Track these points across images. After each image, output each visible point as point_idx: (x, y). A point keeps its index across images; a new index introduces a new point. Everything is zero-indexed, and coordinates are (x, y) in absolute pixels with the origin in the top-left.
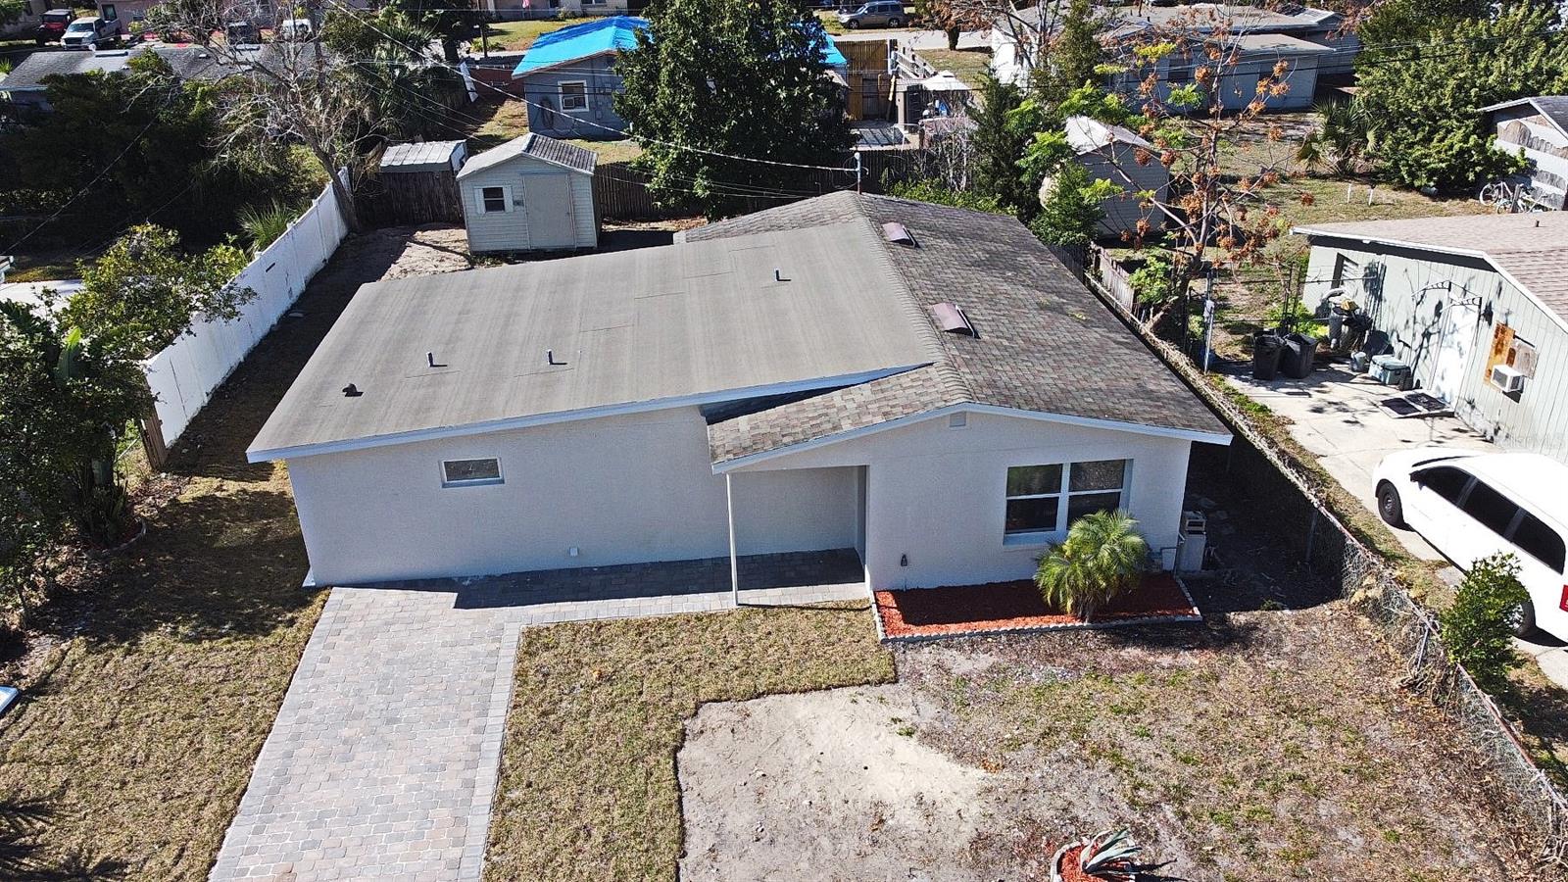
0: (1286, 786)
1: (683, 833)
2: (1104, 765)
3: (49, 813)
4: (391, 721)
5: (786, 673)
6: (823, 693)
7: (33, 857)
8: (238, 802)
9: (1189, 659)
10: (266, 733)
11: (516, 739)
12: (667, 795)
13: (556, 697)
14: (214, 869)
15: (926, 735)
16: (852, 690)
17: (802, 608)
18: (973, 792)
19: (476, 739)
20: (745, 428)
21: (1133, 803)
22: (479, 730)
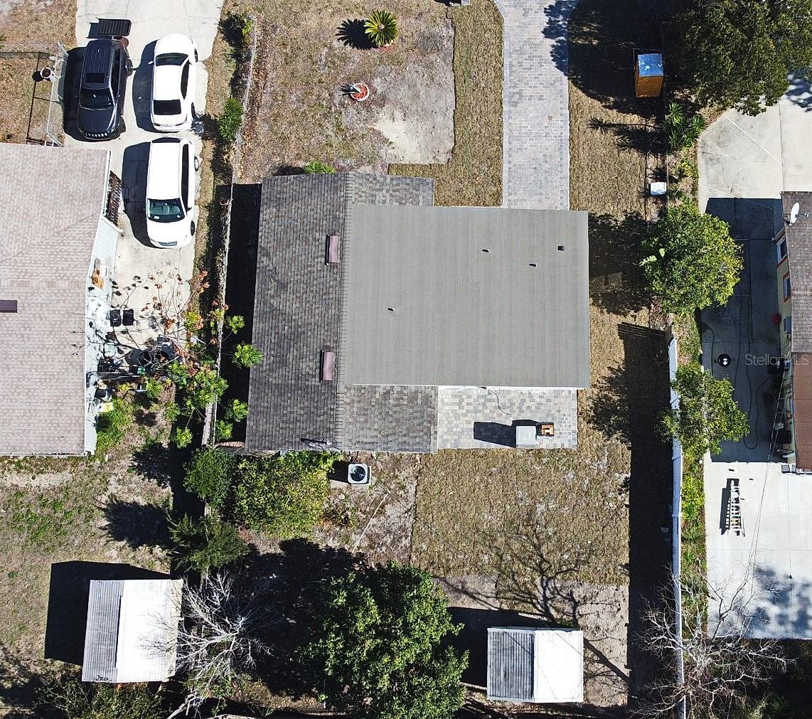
6: (413, 163)
10: (570, 169)
16: (403, 163)
20: (421, 198)
21: (341, 113)
22: (509, 163)
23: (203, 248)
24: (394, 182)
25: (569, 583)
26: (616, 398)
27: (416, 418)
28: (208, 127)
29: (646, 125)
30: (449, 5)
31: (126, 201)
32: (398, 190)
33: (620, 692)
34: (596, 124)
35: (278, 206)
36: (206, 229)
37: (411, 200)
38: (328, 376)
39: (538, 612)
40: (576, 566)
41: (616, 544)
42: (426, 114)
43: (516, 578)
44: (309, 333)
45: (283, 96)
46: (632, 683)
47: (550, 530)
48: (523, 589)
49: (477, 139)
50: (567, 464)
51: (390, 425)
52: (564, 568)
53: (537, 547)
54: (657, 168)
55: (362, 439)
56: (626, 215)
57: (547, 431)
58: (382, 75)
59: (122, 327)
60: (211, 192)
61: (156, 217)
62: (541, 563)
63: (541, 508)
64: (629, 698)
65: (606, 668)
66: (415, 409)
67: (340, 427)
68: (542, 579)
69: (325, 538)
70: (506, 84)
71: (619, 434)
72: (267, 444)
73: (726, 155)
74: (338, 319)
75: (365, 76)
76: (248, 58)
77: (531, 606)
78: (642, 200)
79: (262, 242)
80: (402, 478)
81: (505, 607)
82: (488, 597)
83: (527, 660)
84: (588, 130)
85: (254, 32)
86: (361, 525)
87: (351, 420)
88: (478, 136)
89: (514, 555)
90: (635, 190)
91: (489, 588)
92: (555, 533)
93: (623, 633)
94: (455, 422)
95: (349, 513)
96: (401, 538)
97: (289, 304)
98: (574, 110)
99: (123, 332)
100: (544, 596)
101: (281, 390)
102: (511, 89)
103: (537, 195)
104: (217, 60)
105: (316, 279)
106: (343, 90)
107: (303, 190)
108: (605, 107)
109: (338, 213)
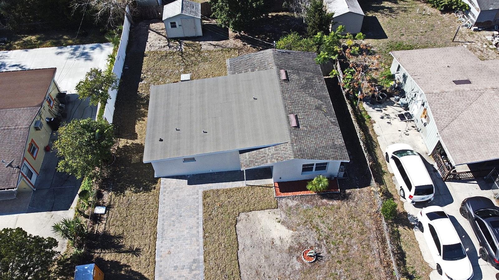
0: (347, 236)
1: (238, 245)
2: (315, 230)
3: (123, 238)
4: (181, 216)
5: (256, 205)
6: (263, 211)
7: (123, 248)
8: (156, 236)
9: (336, 203)
10: (157, 218)
11: (205, 221)
12: (235, 236)
13: (212, 211)
14: (156, 251)
15: (282, 222)
16: (269, 210)
17: (259, 186)
18: (290, 236)
19: (198, 221)
20: (248, 157)
21: (318, 239)
22: (198, 219)
25: (170, 50)
29: (100, 253)
33: (153, 26)
34: (136, 252)
35: (334, 145)
38: (283, 72)
40: (167, 55)
41: (149, 62)
42: (258, 245)
43: (193, 50)
44: (297, 88)
45: (363, 248)
46: (149, 28)
47: (178, 64)
48: (190, 47)
49: (221, 231)
51: (249, 62)
52: (172, 54)
53: (184, 59)
54: (99, 224)
56: (124, 194)
59: (403, 113)
62: (182, 55)
65: (157, 31)
66: (238, 71)
68: (182, 50)
70: (202, 277)
71: (143, 97)
74: (283, 92)
78: (112, 203)
81: (197, 42)
82: (205, 45)
84: (142, 247)
87: (268, 59)
88: (220, 233)
89: (193, 56)
90: (116, 209)
91: (204, 47)
92: (175, 63)
93: (149, 40)
97: (312, 100)
98: (152, 261)
100: (181, 46)
101: (305, 70)
102: (197, 272)
103: (180, 200)
104: (423, 272)
105: (300, 109)
106: (322, 257)
107: (321, 152)
108: (129, 266)
109: (296, 138)
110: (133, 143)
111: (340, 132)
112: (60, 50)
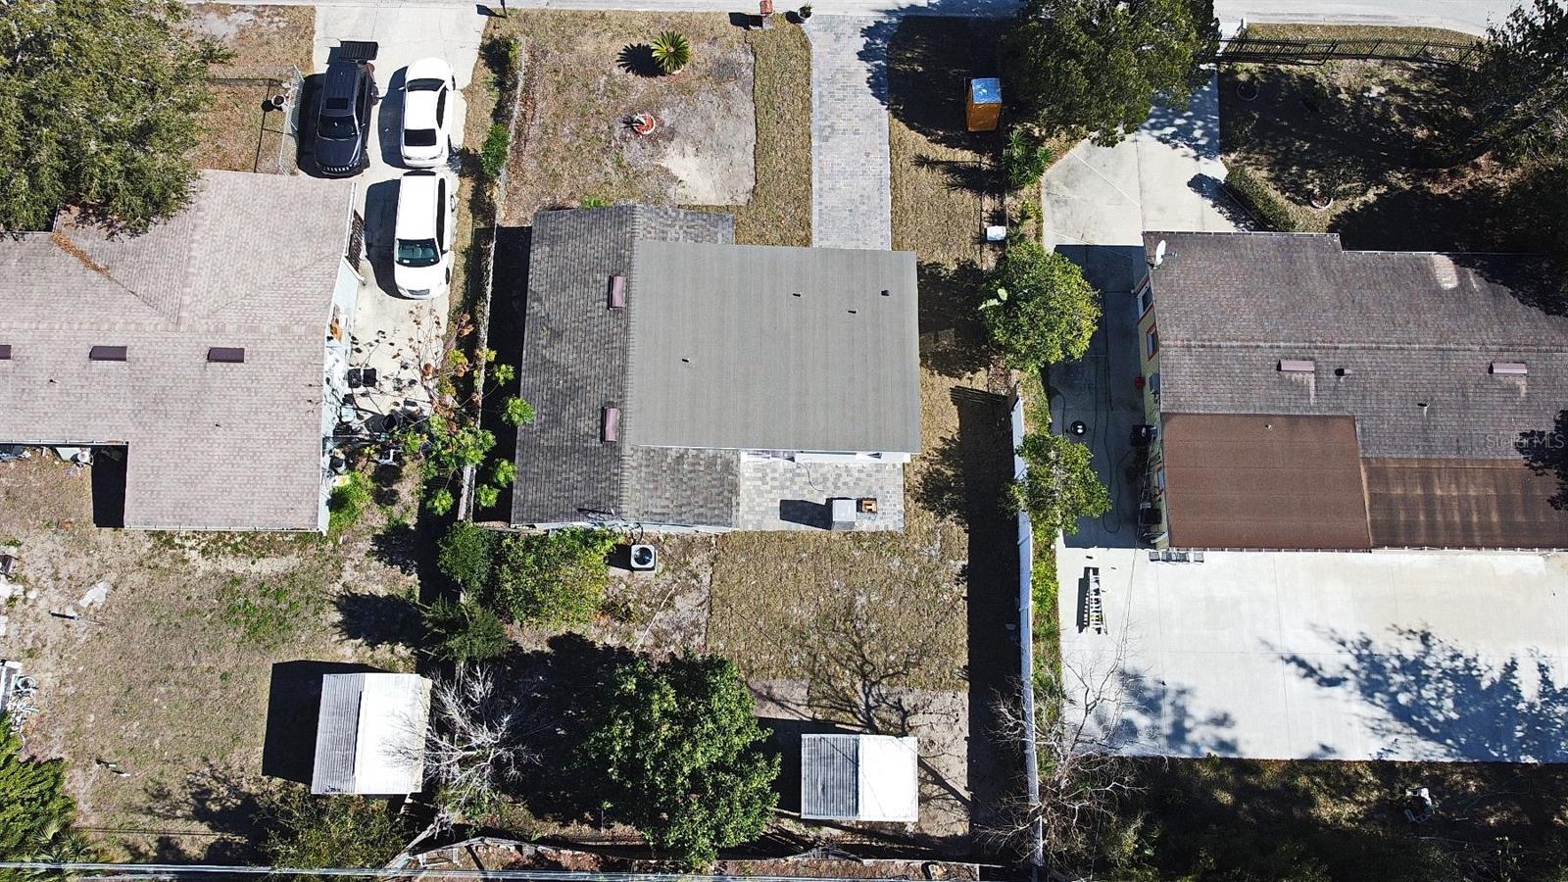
0: (574, 148)
1: (755, 152)
3: (948, 185)
4: (851, 211)
6: (706, 204)
7: (945, 169)
8: (891, 183)
10: (892, 212)
11: (808, 198)
12: (759, 167)
13: (796, 214)
14: (890, 160)
15: (675, 181)
16: (695, 203)
18: (668, 157)
19: (821, 199)
20: (719, 235)
21: (622, 148)
22: (821, 203)
23: (458, 298)
24: (689, 217)
25: (897, 689)
26: (949, 473)
27: (714, 486)
28: (464, 161)
29: (980, 162)
30: (748, 29)
31: (369, 246)
32: (693, 227)
33: (960, 820)
34: (921, 161)
35: (552, 246)
36: (463, 278)
37: (708, 238)
38: (611, 436)
39: (859, 723)
40: (904, 669)
41: (953, 642)
42: (721, 149)
43: (833, 683)
44: (588, 388)
45: (554, 129)
46: (973, 808)
47: (873, 626)
48: (841, 695)
50: (892, 549)
52: (891, 671)
53: (858, 646)
54: (994, 211)
55: (650, 509)
56: (959, 264)
57: (869, 507)
58: (670, 105)
59: (362, 389)
60: (469, 236)
61: (405, 261)
62: (862, 665)
63: (861, 600)
64: (971, 826)
67: (624, 494)
68: (864, 685)
69: (603, 635)
70: (815, 116)
71: (954, 514)
72: (537, 515)
73: (1075, 197)
74: (624, 371)
75: (651, 106)
76: (515, 85)
77: (850, 715)
78: (977, 247)
79: (532, 285)
80: (694, 565)
81: (819, 717)
82: (798, 705)
83: (850, 769)
84: (913, 168)
85: (522, 57)
86: (645, 620)
87: (638, 487)
88: (783, 174)
89: (829, 655)
90: (968, 235)
91: (800, 693)
92: (879, 631)
93: (963, 748)
94: (757, 500)
95: (631, 605)
96: (693, 635)
97: (565, 354)
98: (895, 146)
99: (363, 395)
100: (867, 704)
101: (555, 453)
102: (821, 123)
103: (852, 240)
104: (477, 88)
105: (597, 326)
106: (624, 122)
107: (583, 226)
108: (931, 141)
109: (623, 251)
110: (960, 379)
111: (530, 277)
112: (1226, 734)
